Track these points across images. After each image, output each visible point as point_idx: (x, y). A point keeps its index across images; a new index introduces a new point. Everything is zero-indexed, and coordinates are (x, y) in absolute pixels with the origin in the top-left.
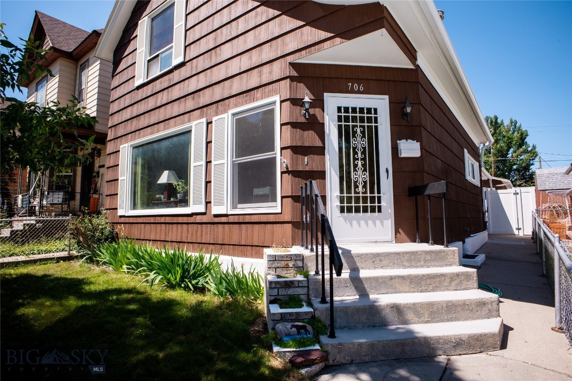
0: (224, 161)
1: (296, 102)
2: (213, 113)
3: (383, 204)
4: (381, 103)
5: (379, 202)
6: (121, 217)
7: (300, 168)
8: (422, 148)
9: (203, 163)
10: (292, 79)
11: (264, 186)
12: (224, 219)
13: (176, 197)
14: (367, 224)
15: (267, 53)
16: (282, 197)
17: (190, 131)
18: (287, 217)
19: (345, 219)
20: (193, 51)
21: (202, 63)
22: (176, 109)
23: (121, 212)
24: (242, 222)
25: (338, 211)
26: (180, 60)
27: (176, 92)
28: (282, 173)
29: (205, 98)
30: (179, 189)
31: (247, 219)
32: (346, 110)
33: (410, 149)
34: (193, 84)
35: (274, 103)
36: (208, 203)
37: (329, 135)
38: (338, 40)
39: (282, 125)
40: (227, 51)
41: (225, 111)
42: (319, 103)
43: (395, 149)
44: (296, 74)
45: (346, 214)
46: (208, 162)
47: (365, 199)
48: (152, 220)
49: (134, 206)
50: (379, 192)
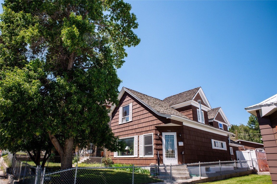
0: (142, 146)
1: (156, 134)
2: (139, 134)
3: (175, 156)
4: (175, 134)
5: (174, 155)
6: (115, 158)
7: (157, 148)
8: (184, 144)
9: (137, 145)
10: (156, 130)
11: (151, 151)
12: (142, 159)
13: (130, 153)
14: (168, 160)
15: (151, 123)
16: (154, 154)
17: (134, 138)
18: (155, 158)
19: (167, 159)
20: (134, 119)
21: (136, 122)
22: (130, 132)
23: (115, 156)
24: (146, 159)
25: (165, 157)
26: (131, 120)
27: (130, 128)
28: (154, 149)
29: (138, 131)
30: (131, 151)
31: (147, 159)
32: (167, 135)
33: (181, 144)
34: (135, 127)
35: (152, 134)
36: (138, 155)
37: (163, 141)
38: (163, 124)
39: (154, 139)
40: (142, 121)
41: (142, 135)
42: (161, 134)
43: (178, 144)
44: (156, 129)
45: (167, 158)
46: (138, 146)
47: (171, 155)
48: (124, 159)
49: (118, 155)
50: (174, 153)
